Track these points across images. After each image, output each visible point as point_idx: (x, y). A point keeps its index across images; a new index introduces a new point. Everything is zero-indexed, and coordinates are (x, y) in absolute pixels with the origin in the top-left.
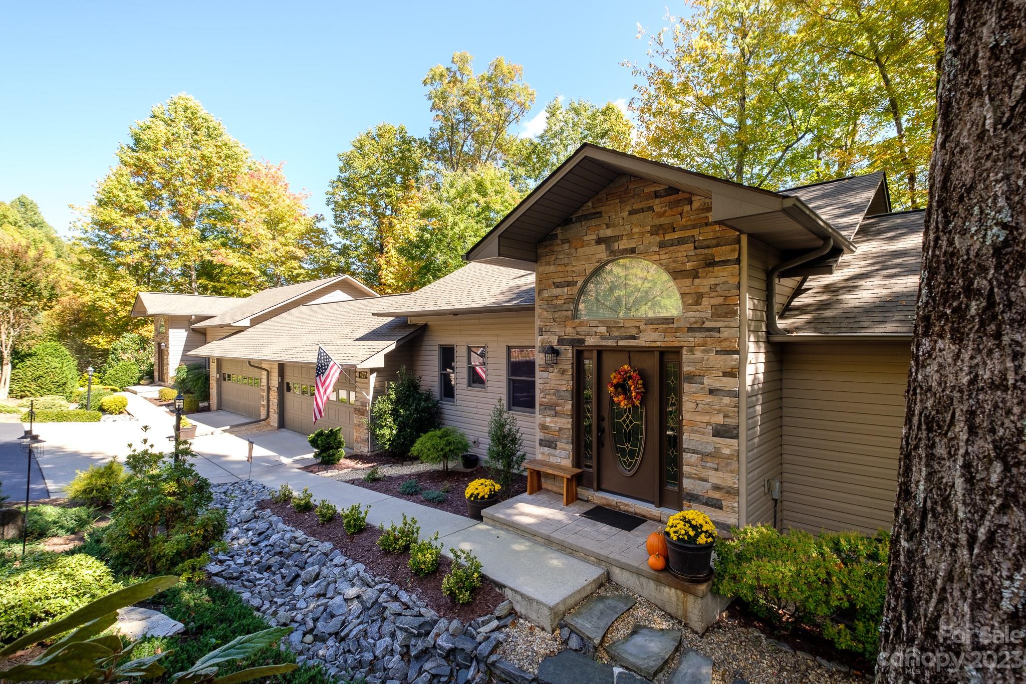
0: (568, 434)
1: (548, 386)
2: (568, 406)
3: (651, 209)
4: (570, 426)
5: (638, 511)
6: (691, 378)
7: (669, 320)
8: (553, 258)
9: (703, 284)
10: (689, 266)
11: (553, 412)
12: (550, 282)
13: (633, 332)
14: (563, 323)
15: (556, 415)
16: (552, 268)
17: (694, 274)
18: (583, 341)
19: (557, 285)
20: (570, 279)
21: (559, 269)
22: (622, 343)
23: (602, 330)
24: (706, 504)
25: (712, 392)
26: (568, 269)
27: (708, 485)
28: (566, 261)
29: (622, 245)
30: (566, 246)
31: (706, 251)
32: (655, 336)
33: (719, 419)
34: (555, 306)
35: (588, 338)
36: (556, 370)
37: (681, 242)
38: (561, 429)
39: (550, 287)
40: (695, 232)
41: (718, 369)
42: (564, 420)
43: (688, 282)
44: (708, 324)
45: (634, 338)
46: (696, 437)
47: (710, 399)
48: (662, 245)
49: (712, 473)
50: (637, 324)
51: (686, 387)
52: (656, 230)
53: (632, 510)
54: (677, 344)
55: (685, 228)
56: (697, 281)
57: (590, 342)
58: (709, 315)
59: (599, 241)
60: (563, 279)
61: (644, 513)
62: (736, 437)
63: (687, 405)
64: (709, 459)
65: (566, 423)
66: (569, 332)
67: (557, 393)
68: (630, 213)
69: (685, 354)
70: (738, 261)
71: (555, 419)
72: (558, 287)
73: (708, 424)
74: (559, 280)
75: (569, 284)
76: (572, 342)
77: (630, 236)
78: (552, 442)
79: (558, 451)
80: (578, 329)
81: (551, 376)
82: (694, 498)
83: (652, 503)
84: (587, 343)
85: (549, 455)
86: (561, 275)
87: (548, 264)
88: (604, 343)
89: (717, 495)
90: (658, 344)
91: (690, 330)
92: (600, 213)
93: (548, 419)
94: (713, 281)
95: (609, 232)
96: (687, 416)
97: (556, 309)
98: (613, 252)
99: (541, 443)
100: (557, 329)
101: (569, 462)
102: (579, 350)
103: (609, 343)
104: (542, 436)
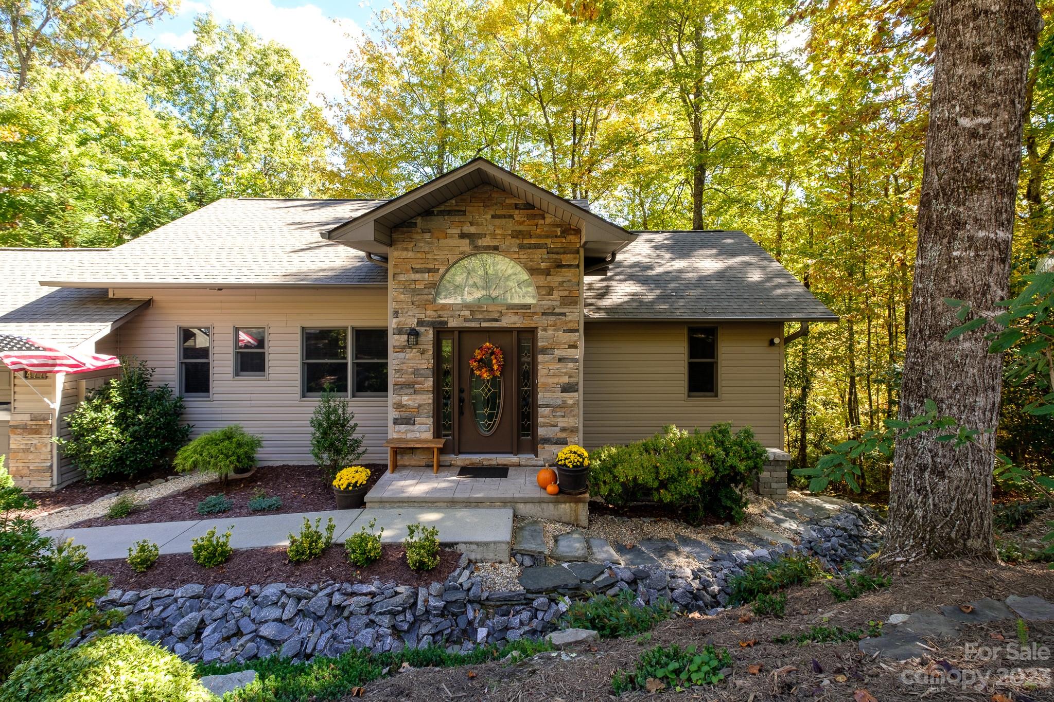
0: (429, 409)
1: (405, 366)
2: (429, 383)
3: (511, 216)
4: (431, 401)
5: (500, 462)
6: (544, 351)
7: (527, 307)
8: (412, 244)
9: (554, 280)
10: (543, 266)
11: (412, 391)
12: (409, 267)
13: (496, 315)
14: (423, 306)
15: (416, 392)
16: (410, 254)
17: (547, 272)
18: (446, 323)
20: (432, 266)
21: (419, 255)
22: (484, 325)
23: (466, 313)
24: (556, 443)
25: (560, 360)
26: (429, 256)
27: (557, 429)
28: (427, 249)
29: (486, 242)
30: (427, 236)
31: (556, 256)
32: (515, 319)
33: (566, 379)
34: (414, 290)
35: (451, 320)
36: (414, 351)
37: (537, 246)
38: (420, 405)
39: (407, 271)
40: (548, 241)
41: (565, 343)
42: (424, 397)
43: (542, 277)
44: (557, 310)
45: (496, 320)
46: (548, 395)
47: (559, 365)
48: (521, 247)
49: (560, 419)
50: (500, 309)
51: (541, 358)
52: (516, 235)
53: (494, 463)
54: (533, 325)
55: (540, 236)
56: (549, 278)
57: (452, 323)
58: (558, 303)
59: (463, 236)
60: (423, 266)
61: (505, 463)
62: (577, 391)
63: (542, 371)
64: (558, 410)
65: (427, 399)
66: (430, 315)
67: (416, 372)
68: (493, 217)
69: (540, 334)
70: (578, 266)
71: (414, 397)
72: (417, 272)
73: (557, 384)
74: (419, 266)
75: (429, 271)
76: (432, 324)
77: (494, 235)
78: (410, 419)
79: (416, 427)
80: (440, 312)
81: (408, 356)
82: (547, 441)
83: (511, 453)
84: (449, 325)
85: (406, 432)
86: (421, 261)
87: (406, 249)
88: (467, 325)
89: (563, 435)
90: (518, 325)
91: (543, 314)
92: (464, 211)
93: (405, 398)
94: (561, 279)
95: (473, 230)
96: (541, 380)
97: (415, 292)
98: (476, 247)
99: (396, 422)
100: (416, 311)
101: (429, 435)
102: (441, 331)
103: (473, 325)
104: (397, 415)
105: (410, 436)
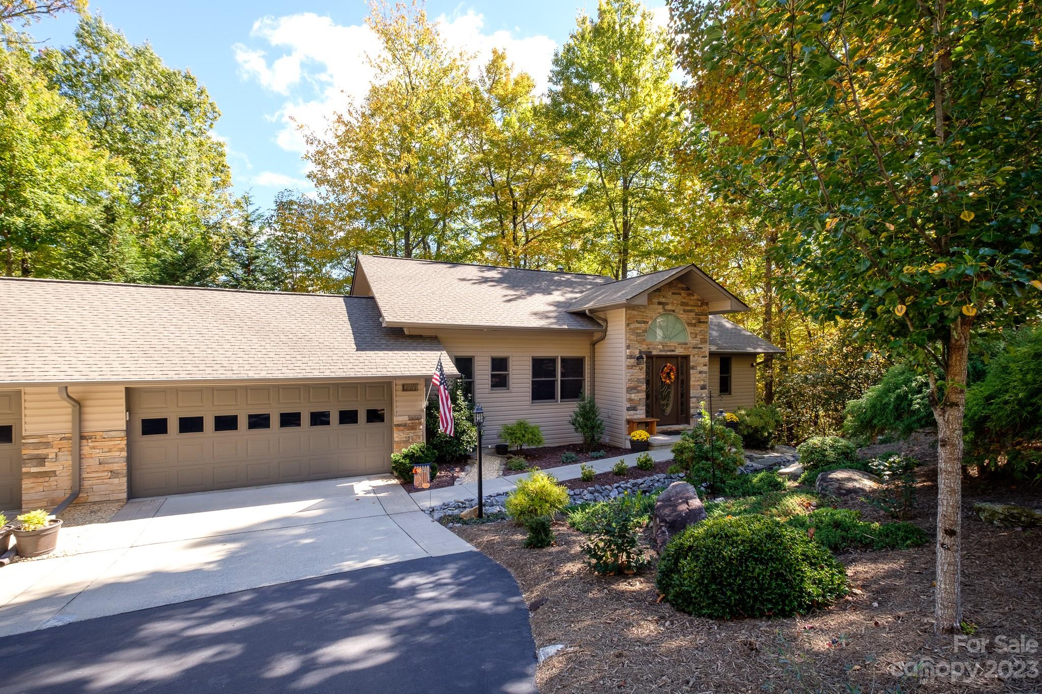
0: (643, 402)
1: (633, 377)
2: (644, 387)
4: (645, 397)
5: (675, 429)
6: (693, 368)
7: (686, 344)
8: (636, 307)
9: (698, 329)
10: (693, 322)
12: (635, 320)
13: (673, 348)
14: (641, 342)
15: (638, 392)
16: (636, 313)
17: (695, 325)
18: (651, 352)
19: (639, 322)
22: (668, 353)
23: (661, 347)
25: (700, 372)
29: (669, 307)
32: (681, 350)
33: (702, 383)
34: (637, 333)
35: (654, 350)
37: (691, 311)
38: (640, 399)
41: (701, 363)
43: (693, 328)
44: (698, 346)
45: (673, 351)
46: (694, 391)
47: (699, 375)
50: (674, 345)
51: (692, 371)
52: (683, 304)
54: (688, 354)
55: (692, 306)
57: (655, 353)
58: (699, 342)
59: (659, 303)
60: (642, 319)
62: (706, 388)
63: (692, 379)
64: (698, 399)
65: (643, 395)
66: (644, 348)
67: (638, 380)
69: (692, 358)
71: (636, 394)
73: (699, 385)
74: (639, 320)
76: (646, 353)
77: (673, 304)
78: (635, 407)
79: (638, 411)
80: (649, 346)
81: (634, 371)
82: (694, 415)
83: (677, 424)
84: (653, 353)
85: (633, 414)
86: (641, 317)
88: (661, 353)
90: (682, 354)
91: (693, 348)
93: (633, 395)
95: (663, 300)
96: (692, 383)
97: (638, 335)
98: (665, 310)
99: (628, 409)
100: (638, 345)
101: (644, 416)
102: (650, 357)
103: (663, 353)
104: (628, 405)
105: (635, 417)
